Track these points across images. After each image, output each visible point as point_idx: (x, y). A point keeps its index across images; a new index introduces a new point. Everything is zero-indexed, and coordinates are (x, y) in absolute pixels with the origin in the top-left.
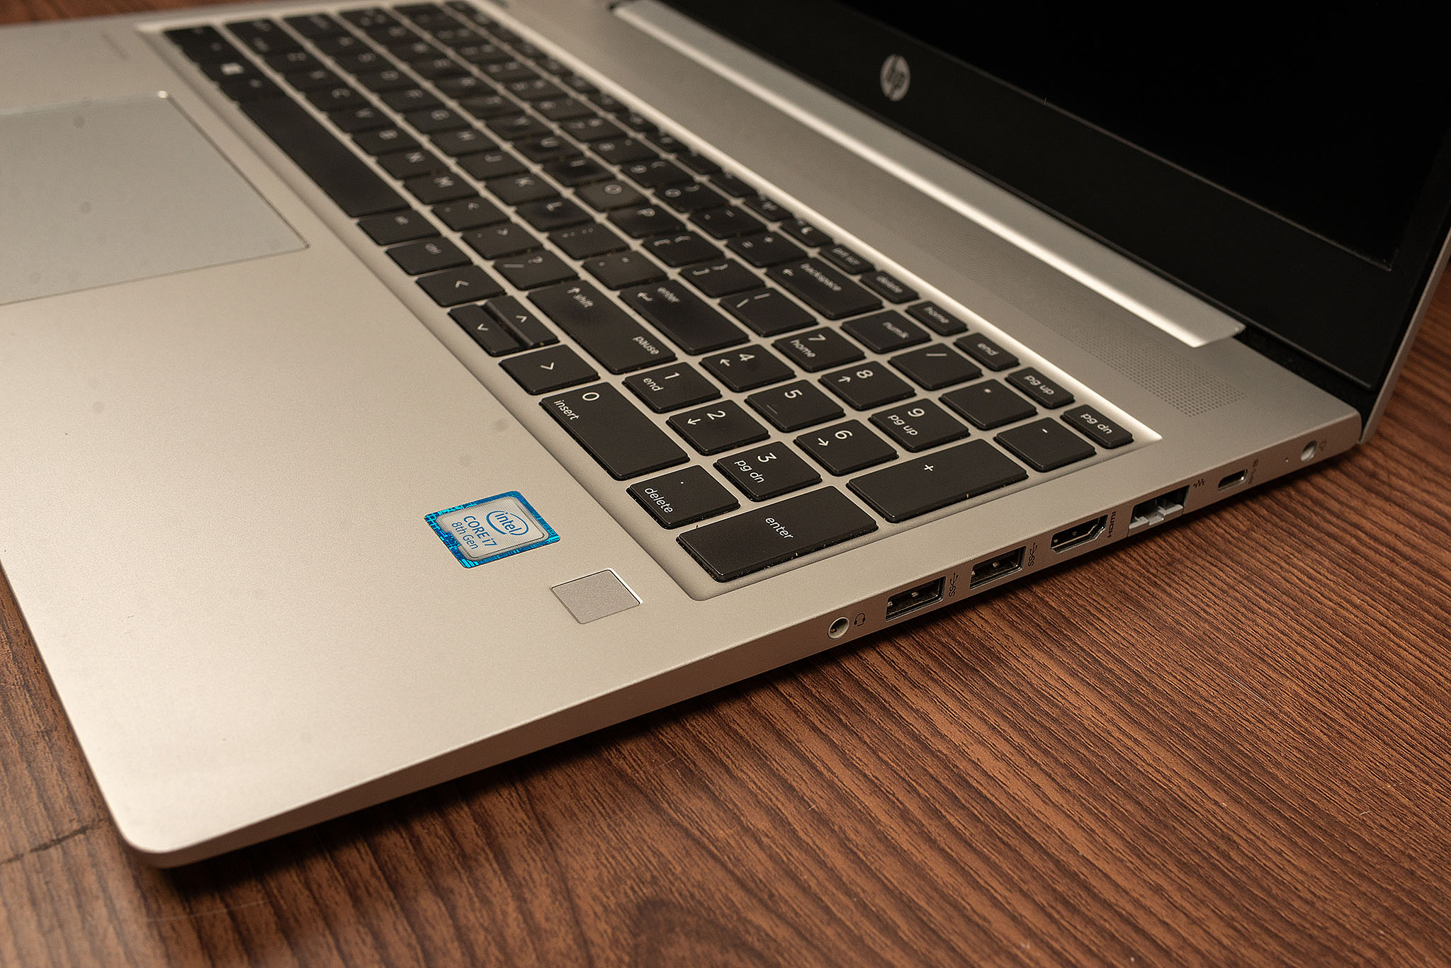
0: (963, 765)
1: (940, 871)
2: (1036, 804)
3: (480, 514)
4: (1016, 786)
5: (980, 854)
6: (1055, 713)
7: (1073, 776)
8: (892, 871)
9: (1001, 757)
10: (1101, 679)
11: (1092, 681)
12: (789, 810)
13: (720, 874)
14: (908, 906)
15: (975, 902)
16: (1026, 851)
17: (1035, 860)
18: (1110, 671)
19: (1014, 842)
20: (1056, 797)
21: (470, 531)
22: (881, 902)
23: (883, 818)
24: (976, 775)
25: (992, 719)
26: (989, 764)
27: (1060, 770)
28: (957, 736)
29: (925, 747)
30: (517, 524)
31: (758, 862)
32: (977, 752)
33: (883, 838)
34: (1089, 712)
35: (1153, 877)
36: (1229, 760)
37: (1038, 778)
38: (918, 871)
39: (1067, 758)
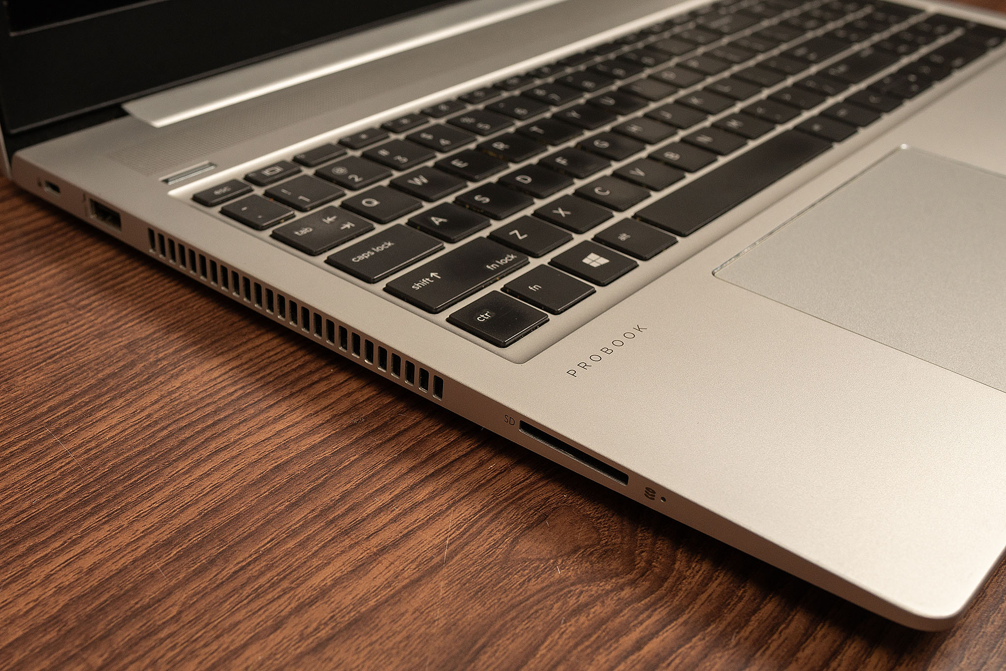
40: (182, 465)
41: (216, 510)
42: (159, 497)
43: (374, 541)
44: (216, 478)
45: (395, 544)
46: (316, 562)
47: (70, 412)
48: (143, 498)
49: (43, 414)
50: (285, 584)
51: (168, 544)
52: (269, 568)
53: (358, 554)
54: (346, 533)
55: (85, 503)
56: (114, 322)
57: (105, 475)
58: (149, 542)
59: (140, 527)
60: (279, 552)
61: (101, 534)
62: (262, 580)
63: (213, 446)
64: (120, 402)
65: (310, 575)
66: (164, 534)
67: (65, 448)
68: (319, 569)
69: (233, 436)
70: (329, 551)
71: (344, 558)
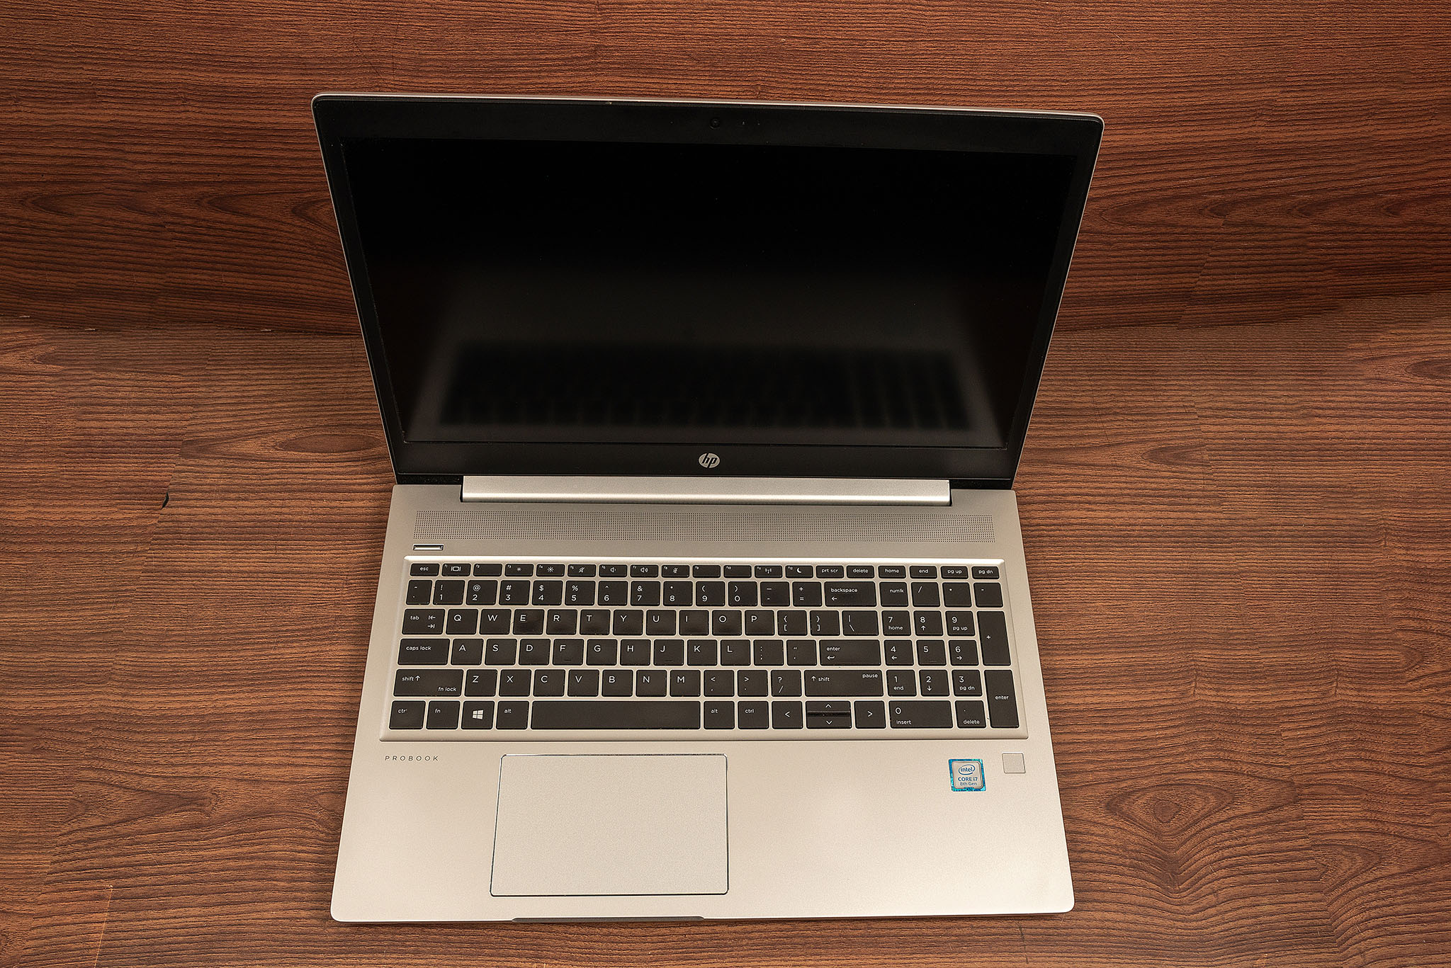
0: (1092, 706)
1: (1125, 736)
2: (1114, 699)
3: (957, 775)
4: (1105, 699)
5: (1123, 724)
6: (1082, 671)
7: (1108, 683)
8: (1121, 747)
9: (1093, 696)
10: (1074, 649)
11: (1074, 652)
12: (1090, 758)
13: (1104, 785)
14: (1133, 751)
15: (1139, 735)
16: (1128, 712)
17: (1132, 713)
18: (1072, 644)
19: (1124, 713)
20: (1113, 693)
21: (967, 782)
22: (1130, 755)
23: (1102, 738)
24: (1096, 706)
25: (1077, 687)
26: (1095, 700)
27: (1105, 685)
28: (1080, 701)
29: (1081, 711)
30: (970, 767)
31: (1106, 775)
32: (1089, 700)
33: (1109, 742)
34: (1086, 662)
35: (1150, 690)
36: (1119, 642)
37: (1105, 692)
38: (1123, 741)
39: (1101, 680)
40: (289, 686)
41: (275, 712)
42: (270, 694)
43: (294, 760)
44: (289, 700)
45: (297, 766)
46: (273, 753)
47: (290, 637)
48: (266, 691)
49: (282, 631)
50: (258, 754)
51: (252, 714)
52: (262, 744)
53: (285, 760)
54: (291, 750)
55: (252, 680)
56: (348, 600)
57: (268, 673)
58: (248, 709)
59: (254, 701)
60: (270, 742)
61: (242, 695)
62: (255, 747)
63: (304, 686)
64: (305, 644)
65: (267, 756)
66: (254, 709)
67: (272, 652)
68: (271, 756)
69: (314, 686)
70: (281, 753)
71: (280, 758)
